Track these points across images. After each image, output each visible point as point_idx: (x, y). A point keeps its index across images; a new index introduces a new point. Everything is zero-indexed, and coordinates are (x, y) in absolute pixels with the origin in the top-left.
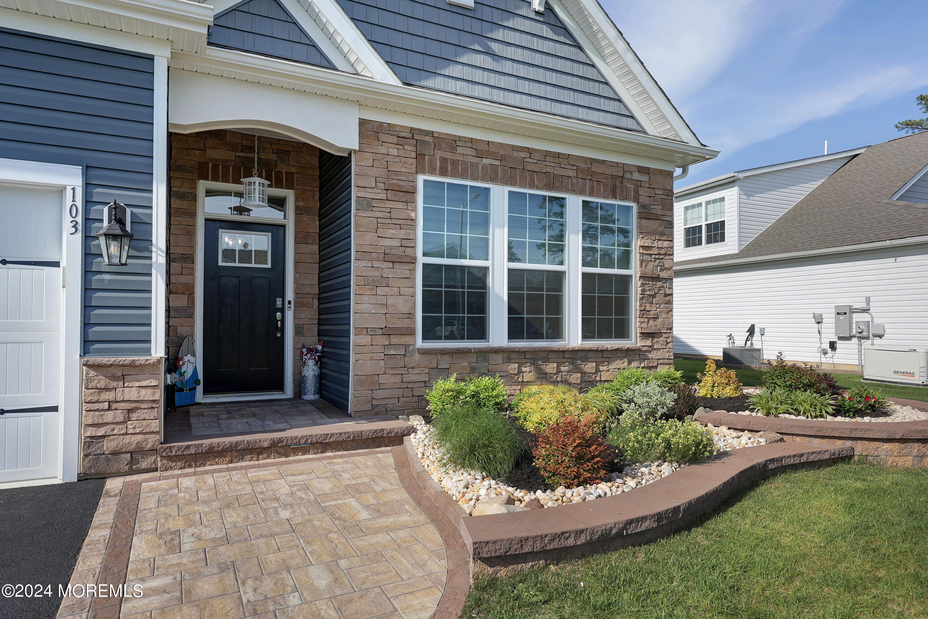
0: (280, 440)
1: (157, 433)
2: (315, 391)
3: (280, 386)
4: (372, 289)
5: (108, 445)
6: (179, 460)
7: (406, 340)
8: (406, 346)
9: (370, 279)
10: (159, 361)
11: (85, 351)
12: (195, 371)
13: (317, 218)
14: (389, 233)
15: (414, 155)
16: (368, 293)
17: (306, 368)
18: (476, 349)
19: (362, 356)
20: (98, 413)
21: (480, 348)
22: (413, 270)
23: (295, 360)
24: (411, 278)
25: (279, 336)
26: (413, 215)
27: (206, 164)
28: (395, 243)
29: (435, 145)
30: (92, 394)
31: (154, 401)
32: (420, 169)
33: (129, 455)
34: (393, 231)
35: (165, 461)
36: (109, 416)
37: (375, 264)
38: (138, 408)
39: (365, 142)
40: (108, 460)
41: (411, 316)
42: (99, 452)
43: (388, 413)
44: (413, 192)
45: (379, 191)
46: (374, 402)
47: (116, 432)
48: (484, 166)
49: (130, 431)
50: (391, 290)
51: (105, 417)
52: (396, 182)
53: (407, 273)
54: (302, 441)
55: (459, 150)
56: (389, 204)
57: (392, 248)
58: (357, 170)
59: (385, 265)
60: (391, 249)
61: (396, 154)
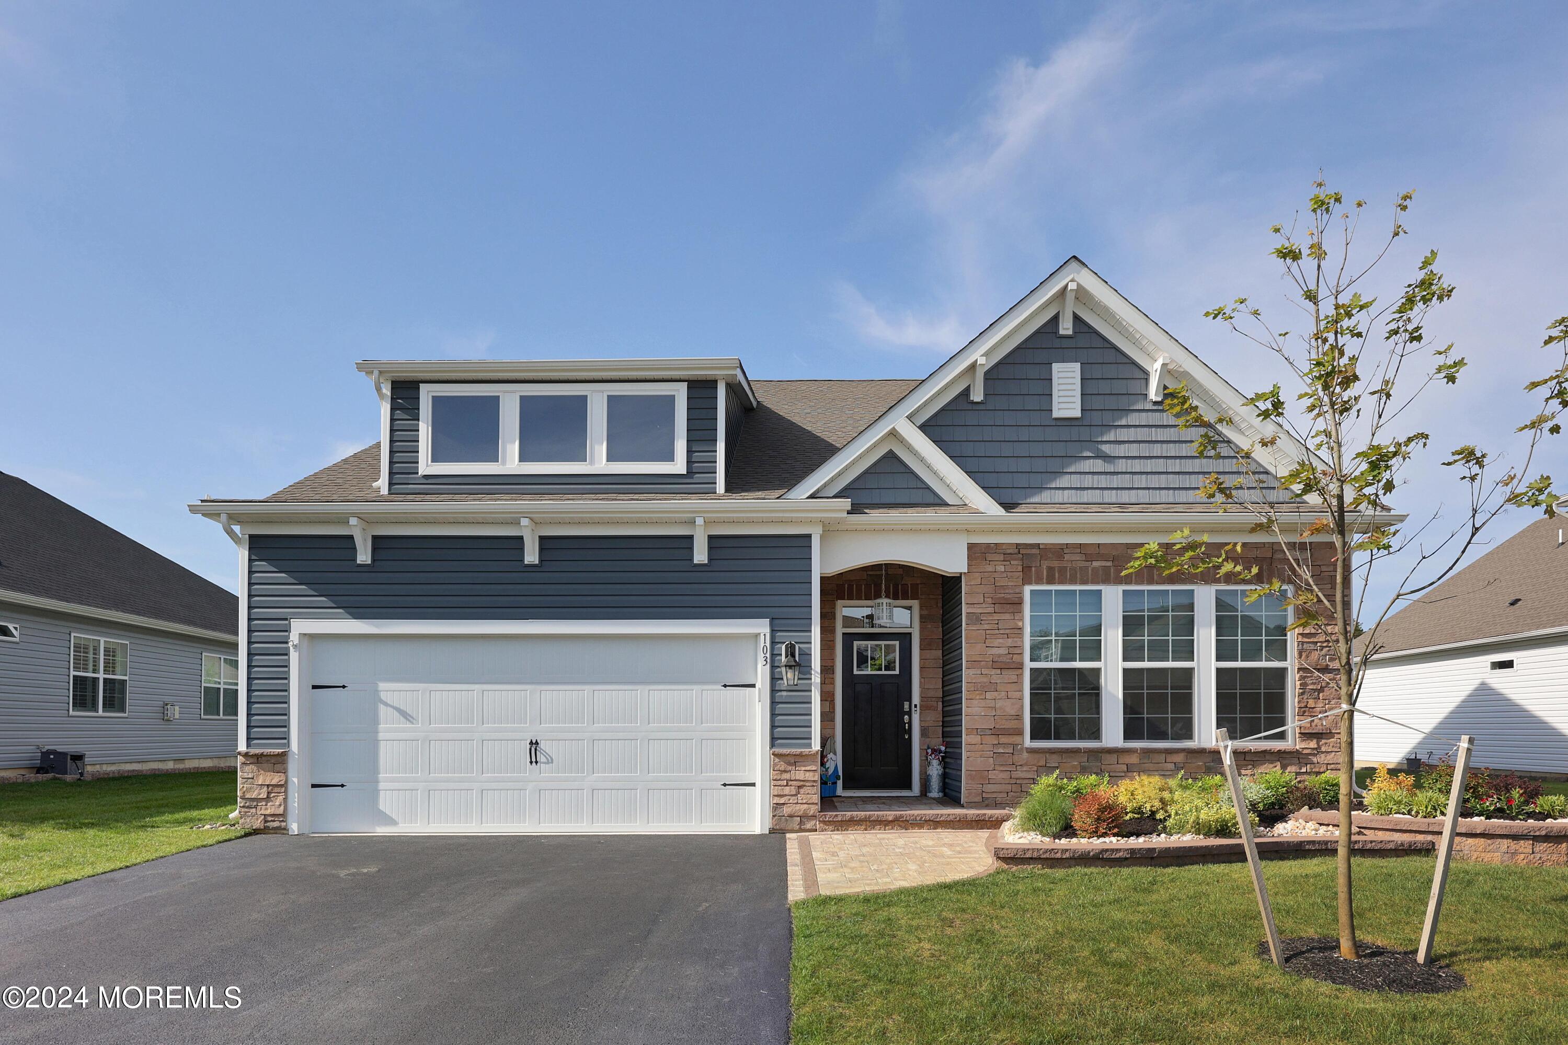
0: (901, 816)
1: (816, 804)
2: (939, 789)
3: (909, 786)
4: (982, 694)
5: (786, 810)
6: (831, 825)
7: (1014, 739)
8: (1014, 746)
9: (980, 685)
10: (817, 752)
11: (772, 745)
12: (836, 767)
13: (941, 624)
14: (997, 642)
15: (1020, 568)
16: (977, 698)
17: (930, 767)
18: (1089, 749)
19: (973, 754)
20: (780, 788)
21: (1092, 748)
22: (1020, 676)
23: (921, 760)
24: (1019, 682)
25: (907, 737)
26: (1020, 624)
27: (843, 585)
28: (1003, 651)
29: (1041, 556)
30: (777, 774)
31: (814, 781)
32: (1025, 581)
33: (799, 818)
34: (1001, 641)
35: (822, 825)
36: (787, 790)
37: (984, 671)
38: (805, 786)
39: (973, 564)
40: (787, 820)
41: (1019, 717)
42: (781, 814)
43: (998, 805)
44: (1020, 602)
45: (987, 605)
46: (984, 795)
47: (791, 801)
48: (1094, 569)
49: (800, 802)
50: (999, 695)
51: (784, 791)
52: (1003, 595)
53: (1014, 678)
54: (918, 819)
55: (1067, 557)
56: (996, 617)
57: (999, 656)
58: (967, 589)
59: (993, 672)
60: (999, 657)
61: (1003, 570)
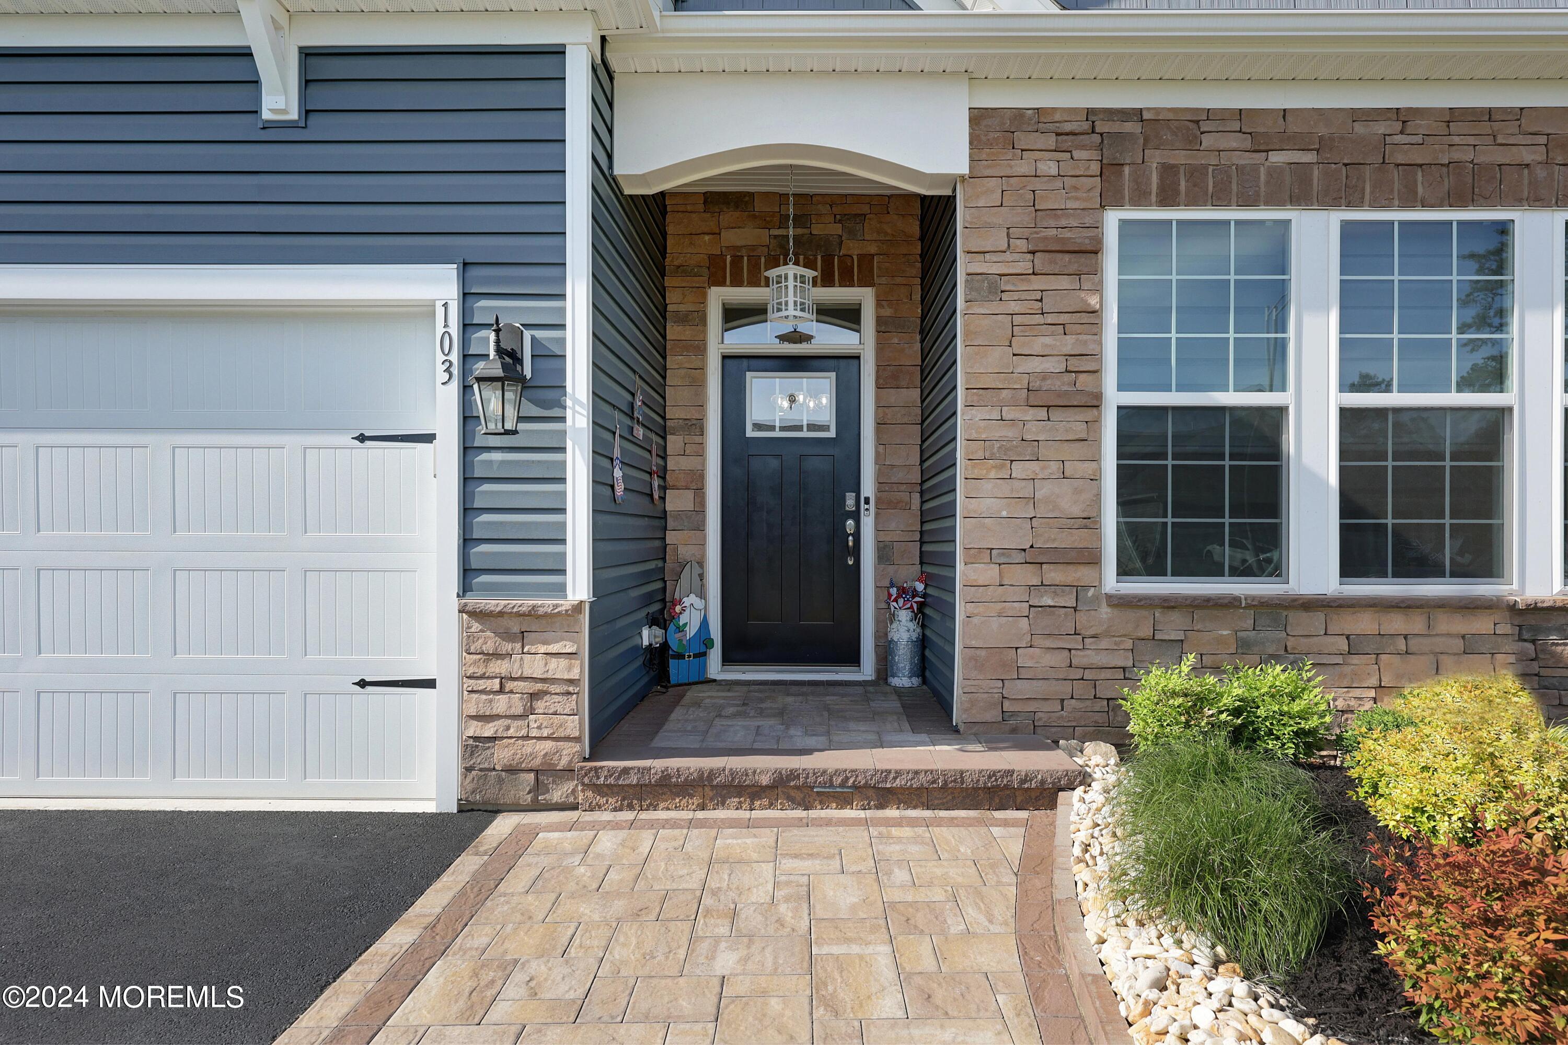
0: (793, 774)
1: (578, 739)
2: (911, 670)
3: (853, 658)
4: (1002, 467)
5: (501, 755)
6: (613, 795)
7: (1079, 574)
8: (1079, 589)
9: (997, 445)
10: (578, 607)
11: (465, 588)
12: (705, 623)
13: (918, 337)
14: (1039, 344)
15: (1095, 168)
16: (993, 474)
17: (895, 625)
18: (1254, 598)
19: (980, 608)
20: (484, 697)
21: (1261, 597)
22: (1094, 424)
23: (878, 609)
24: (1091, 439)
25: (850, 563)
26: (1093, 301)
27: (722, 256)
28: (1054, 365)
29: (1146, 140)
30: (475, 662)
31: (571, 682)
32: (1108, 199)
33: (532, 775)
34: (1048, 340)
35: (590, 794)
36: (501, 704)
37: (1008, 413)
38: (546, 693)
39: (984, 156)
40: (500, 781)
41: (1091, 522)
42: (486, 765)
43: (1039, 730)
44: (1095, 251)
45: (1017, 256)
46: (1007, 706)
47: (511, 732)
48: (1274, 172)
49: (534, 733)
50: (1043, 468)
51: (495, 705)
52: (1054, 231)
53: (1080, 430)
54: (837, 781)
55: (1207, 141)
56: (1038, 283)
57: (1045, 376)
58: (968, 218)
59: (1031, 414)
60: (1044, 379)
61: (1054, 171)
